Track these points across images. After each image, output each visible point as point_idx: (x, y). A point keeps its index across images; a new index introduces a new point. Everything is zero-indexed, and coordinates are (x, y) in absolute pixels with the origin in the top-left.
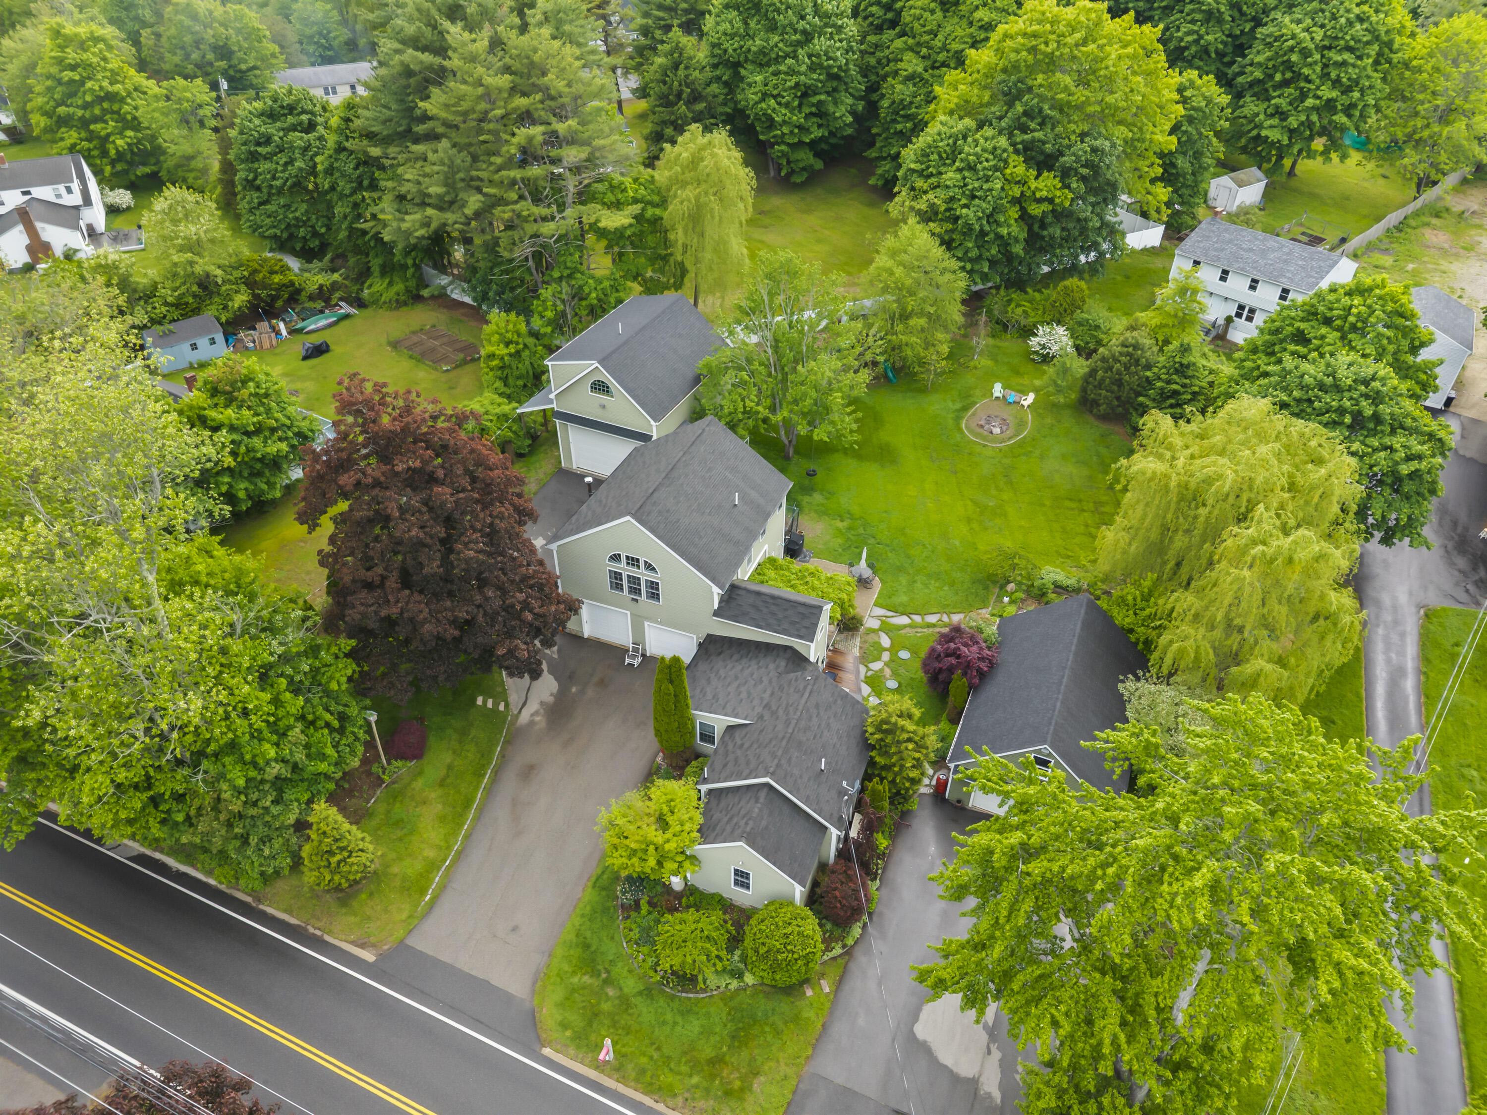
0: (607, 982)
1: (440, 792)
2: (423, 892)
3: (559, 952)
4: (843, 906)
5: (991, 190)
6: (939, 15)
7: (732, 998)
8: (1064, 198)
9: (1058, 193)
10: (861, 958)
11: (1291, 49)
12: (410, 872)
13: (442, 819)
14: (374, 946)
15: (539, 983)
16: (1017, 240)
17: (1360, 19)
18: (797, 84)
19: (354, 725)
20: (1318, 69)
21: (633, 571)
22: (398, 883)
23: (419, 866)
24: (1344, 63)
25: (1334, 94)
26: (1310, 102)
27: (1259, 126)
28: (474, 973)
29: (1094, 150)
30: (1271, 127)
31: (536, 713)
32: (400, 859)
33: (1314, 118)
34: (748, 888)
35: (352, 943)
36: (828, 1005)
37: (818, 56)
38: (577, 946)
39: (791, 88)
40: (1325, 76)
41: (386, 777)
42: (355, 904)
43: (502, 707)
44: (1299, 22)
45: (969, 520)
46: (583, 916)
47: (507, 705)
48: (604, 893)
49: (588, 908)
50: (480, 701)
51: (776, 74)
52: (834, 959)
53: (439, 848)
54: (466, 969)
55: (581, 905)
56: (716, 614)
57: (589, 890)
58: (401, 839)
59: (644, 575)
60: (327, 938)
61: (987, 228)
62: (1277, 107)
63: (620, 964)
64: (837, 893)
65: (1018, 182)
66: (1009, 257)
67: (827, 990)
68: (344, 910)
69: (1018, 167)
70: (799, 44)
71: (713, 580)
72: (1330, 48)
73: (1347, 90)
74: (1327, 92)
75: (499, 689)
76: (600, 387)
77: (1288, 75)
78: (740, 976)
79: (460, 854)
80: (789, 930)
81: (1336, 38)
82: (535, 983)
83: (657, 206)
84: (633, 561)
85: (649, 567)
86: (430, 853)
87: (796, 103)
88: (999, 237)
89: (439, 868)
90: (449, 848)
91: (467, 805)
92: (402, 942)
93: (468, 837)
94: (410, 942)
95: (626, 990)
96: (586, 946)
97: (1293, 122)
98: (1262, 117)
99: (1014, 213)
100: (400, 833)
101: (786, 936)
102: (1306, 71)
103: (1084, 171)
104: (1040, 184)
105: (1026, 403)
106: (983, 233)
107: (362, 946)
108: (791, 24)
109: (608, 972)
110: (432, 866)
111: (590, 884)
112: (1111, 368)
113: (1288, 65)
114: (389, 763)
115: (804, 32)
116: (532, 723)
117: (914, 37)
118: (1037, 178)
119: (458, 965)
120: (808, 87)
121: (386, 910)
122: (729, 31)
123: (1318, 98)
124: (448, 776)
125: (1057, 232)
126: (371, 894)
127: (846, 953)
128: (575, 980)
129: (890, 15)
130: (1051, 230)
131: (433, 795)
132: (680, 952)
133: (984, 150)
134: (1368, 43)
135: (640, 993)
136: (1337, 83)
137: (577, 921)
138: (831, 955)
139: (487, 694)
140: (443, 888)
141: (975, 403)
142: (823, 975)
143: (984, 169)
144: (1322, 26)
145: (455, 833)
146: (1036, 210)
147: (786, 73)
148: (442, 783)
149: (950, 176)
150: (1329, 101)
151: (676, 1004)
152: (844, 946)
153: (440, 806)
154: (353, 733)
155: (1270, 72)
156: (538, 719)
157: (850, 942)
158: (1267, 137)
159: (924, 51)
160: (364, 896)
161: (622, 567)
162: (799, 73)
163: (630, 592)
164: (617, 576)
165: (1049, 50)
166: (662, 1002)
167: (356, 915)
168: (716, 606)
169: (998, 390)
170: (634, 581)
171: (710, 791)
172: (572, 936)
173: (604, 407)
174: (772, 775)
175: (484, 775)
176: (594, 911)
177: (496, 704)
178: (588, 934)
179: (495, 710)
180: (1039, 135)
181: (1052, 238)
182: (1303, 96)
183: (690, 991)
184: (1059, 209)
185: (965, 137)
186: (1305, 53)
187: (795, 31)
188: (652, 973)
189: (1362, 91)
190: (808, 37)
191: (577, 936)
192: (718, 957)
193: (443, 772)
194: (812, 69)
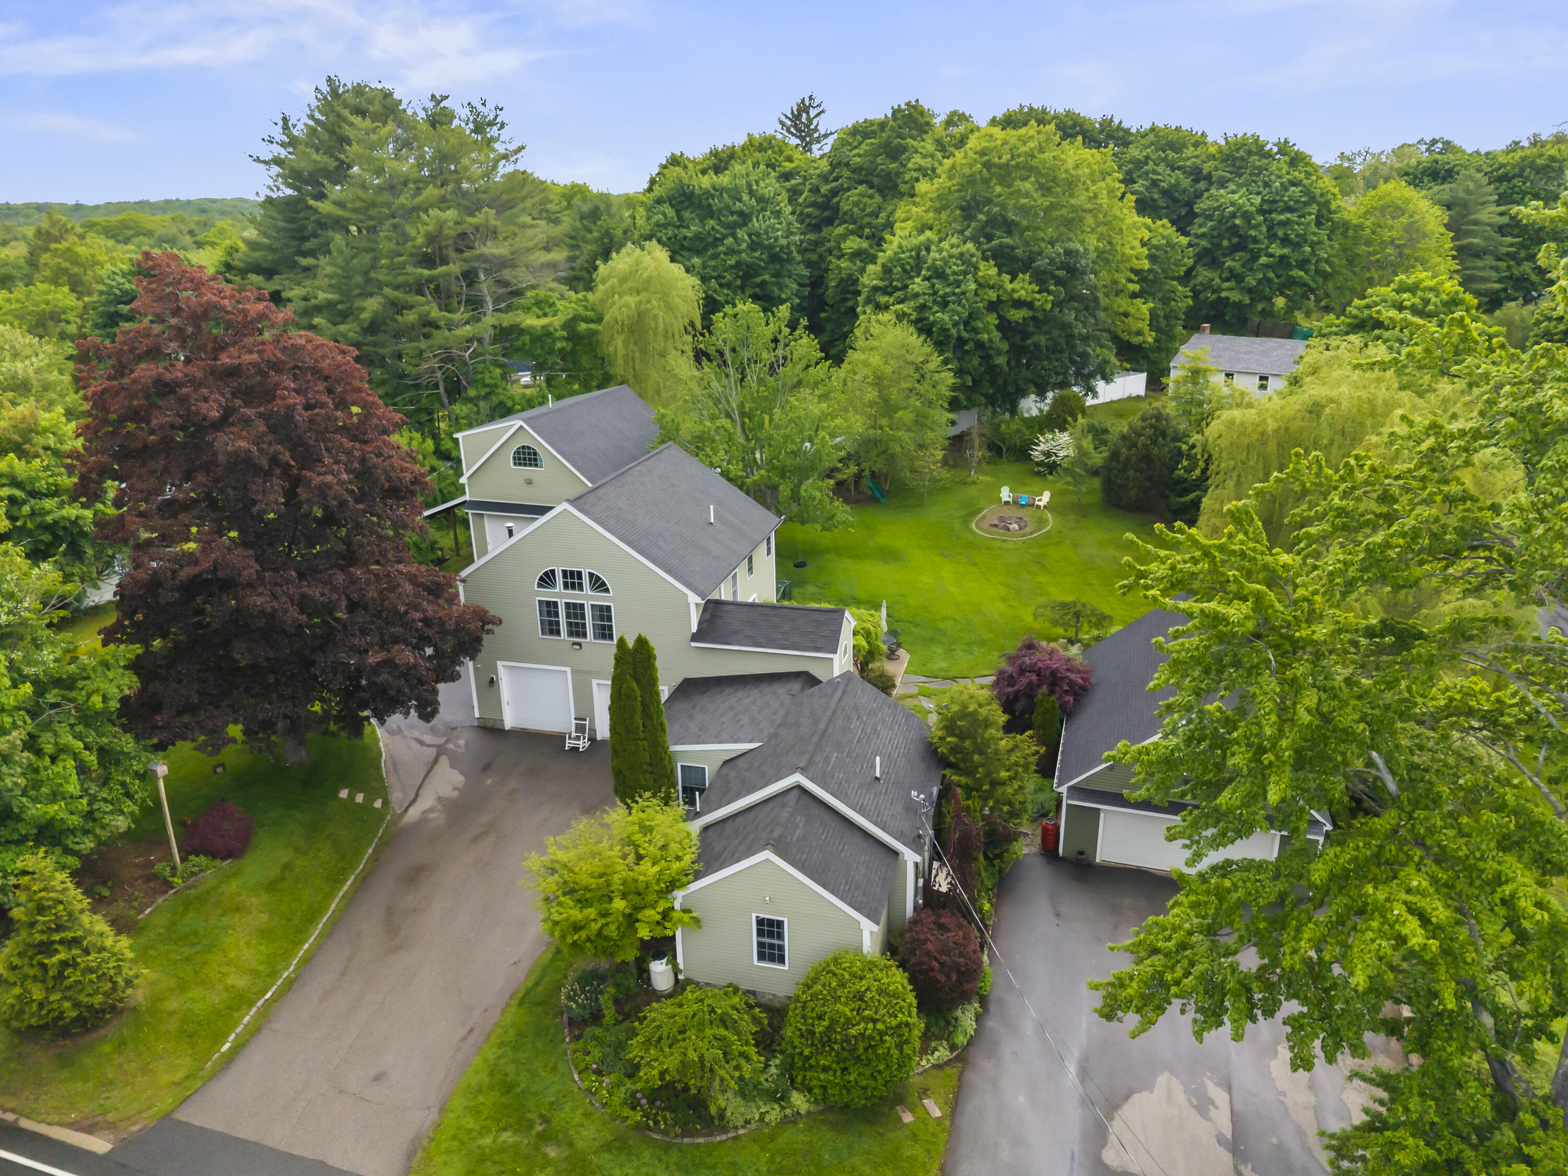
0: (544, 1138)
1: (265, 898)
2: (220, 1038)
3: (458, 1103)
4: (942, 965)
5: (964, 293)
6: (878, 199)
7: (772, 1138)
8: (1045, 301)
9: (1037, 296)
10: (984, 1065)
11: (1233, 215)
12: (198, 1008)
13: (265, 934)
14: (111, 1126)
15: (419, 1155)
16: (999, 353)
17: (1293, 183)
18: (738, 263)
19: (126, 772)
20: (1264, 229)
21: (574, 597)
22: (173, 1025)
23: (216, 998)
24: (1287, 223)
25: (1285, 251)
26: (1263, 260)
27: (1219, 290)
28: (296, 1152)
29: (1068, 253)
30: (1230, 289)
31: (432, 809)
32: (183, 987)
33: (1271, 275)
34: (781, 960)
35: (75, 1126)
36: (943, 1137)
37: (758, 235)
38: (491, 1088)
39: (732, 267)
40: (1272, 236)
41: (177, 880)
42: (87, 1061)
43: (378, 804)
44: (1234, 192)
45: (1004, 599)
46: (502, 1044)
47: (386, 803)
48: (538, 1009)
49: (512, 1032)
50: (344, 794)
51: (715, 256)
52: (938, 1067)
53: (255, 973)
54: (283, 1147)
55: (499, 1031)
56: (695, 638)
57: (513, 1010)
58: (188, 959)
59: (588, 597)
60: (25, 1123)
61: (965, 335)
62: (1231, 270)
63: (568, 1107)
64: (930, 946)
65: (992, 287)
66: (993, 370)
67: (938, 1113)
68: (65, 1074)
69: (988, 270)
70: (736, 225)
71: (688, 585)
72: (1270, 212)
73: (1297, 246)
74: (1276, 249)
75: (375, 784)
76: (527, 457)
77: (1235, 240)
78: (781, 1098)
79: (289, 985)
80: (862, 986)
81: (1274, 201)
82: (410, 1155)
83: (592, 321)
84: (573, 579)
85: (599, 584)
86: (238, 981)
87: (739, 282)
88: (980, 345)
89: (251, 1004)
90: (273, 974)
91: (312, 918)
92: (168, 1115)
93: (308, 960)
94: (181, 1116)
95: (580, 1145)
96: (508, 1088)
97: (1251, 281)
98: (1217, 280)
99: (993, 319)
100: (187, 951)
101: (860, 996)
102: (1253, 233)
103: (1061, 273)
104: (1016, 285)
105: (1042, 504)
106: (961, 341)
107: (90, 1129)
108: (727, 207)
109: (545, 1120)
110: (242, 1000)
111: (514, 1003)
112: (1135, 445)
113: (1234, 230)
114: (183, 860)
115: (741, 213)
116: (423, 820)
117: (854, 223)
118: (1011, 282)
119: (268, 1143)
120: (749, 266)
121: (144, 1070)
122: (662, 221)
123: (1271, 255)
124: (283, 878)
125: (1042, 340)
126: (122, 1043)
127: (958, 1059)
128: (487, 1141)
129: (827, 214)
130: (1036, 338)
131: (254, 900)
132: (676, 1050)
133: (951, 256)
134: (1306, 204)
135: (607, 1147)
136: (1285, 241)
137: (490, 1053)
138: (933, 1059)
139: (355, 788)
140: (255, 1030)
141: (981, 510)
142: (925, 1092)
143: (954, 273)
144: (1258, 194)
145: (287, 956)
146: (1017, 315)
147: (726, 254)
148: (272, 886)
149: (918, 284)
150: (1282, 257)
151: (673, 1157)
152: (953, 1048)
153: (264, 917)
154: (123, 784)
155: (1215, 241)
156: (433, 815)
157: (961, 1040)
158: (1227, 298)
159: (867, 231)
160: (107, 1048)
161: (560, 595)
162: (739, 252)
163: (571, 634)
164: (550, 608)
165: (1004, 160)
166: (647, 1155)
167: (86, 1080)
168: (694, 629)
169: (1005, 494)
170: (575, 610)
171: (706, 828)
172: (484, 1078)
173: (529, 482)
174: (804, 771)
175: (343, 882)
176: (520, 1034)
177: (369, 800)
178: (511, 1069)
179: (366, 807)
180: (1008, 241)
181: (1037, 346)
182: (1255, 257)
183: (698, 1134)
184: (1040, 315)
185: (928, 250)
186: (1247, 216)
187: (732, 213)
188: (627, 1112)
189: (1313, 245)
190: (745, 218)
191: (491, 1074)
192: (742, 1054)
193: (275, 872)
194: (753, 246)
